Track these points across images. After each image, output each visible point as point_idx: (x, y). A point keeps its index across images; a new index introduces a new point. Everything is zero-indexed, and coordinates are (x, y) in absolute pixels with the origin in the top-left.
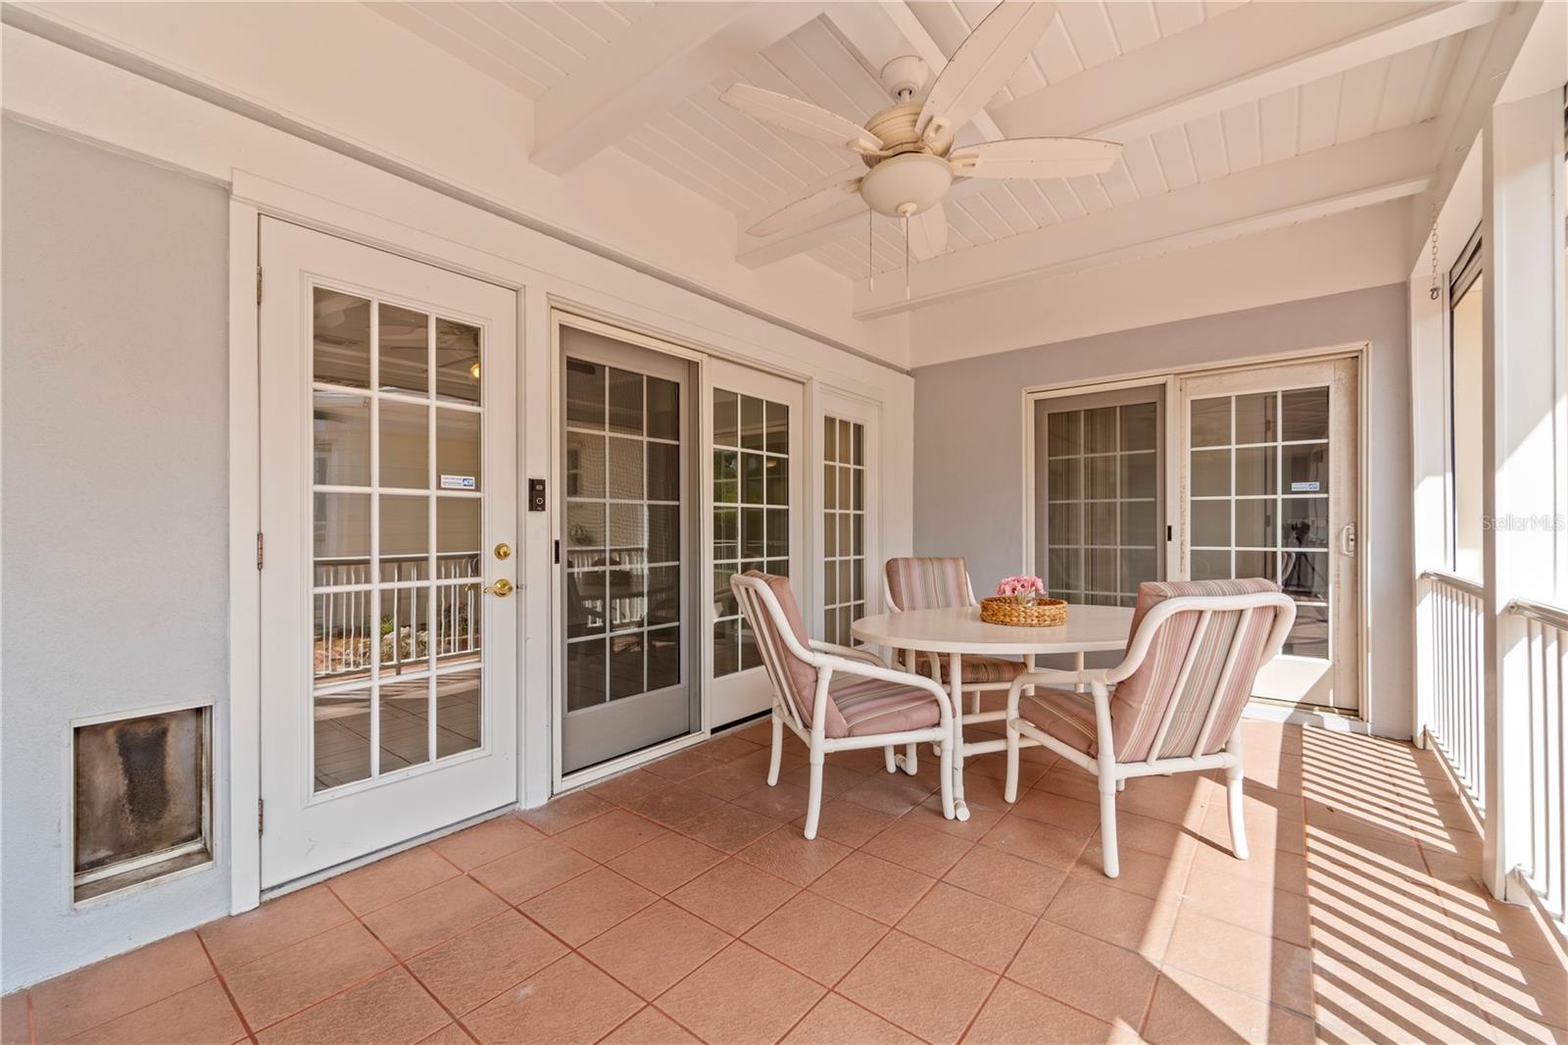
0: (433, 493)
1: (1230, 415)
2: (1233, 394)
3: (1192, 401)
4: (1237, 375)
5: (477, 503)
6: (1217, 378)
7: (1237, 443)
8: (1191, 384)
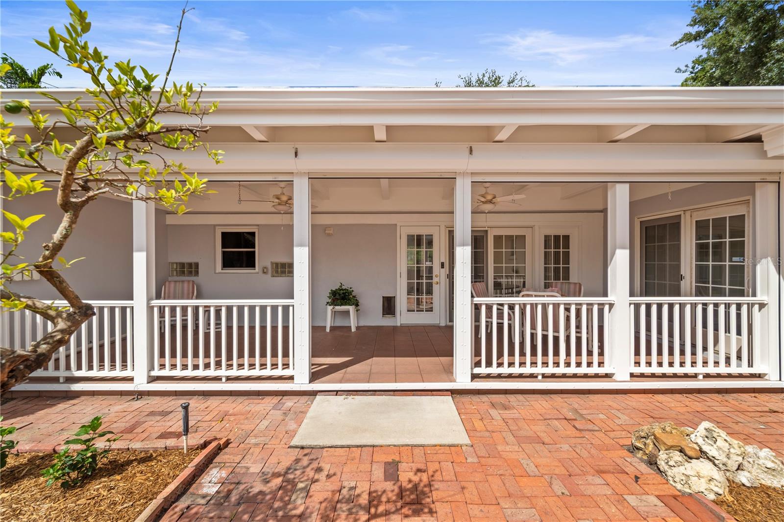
0: (424, 265)
1: (709, 229)
2: (711, 218)
3: (696, 221)
4: (711, 210)
5: (432, 267)
6: (704, 211)
7: (712, 239)
8: (695, 214)
